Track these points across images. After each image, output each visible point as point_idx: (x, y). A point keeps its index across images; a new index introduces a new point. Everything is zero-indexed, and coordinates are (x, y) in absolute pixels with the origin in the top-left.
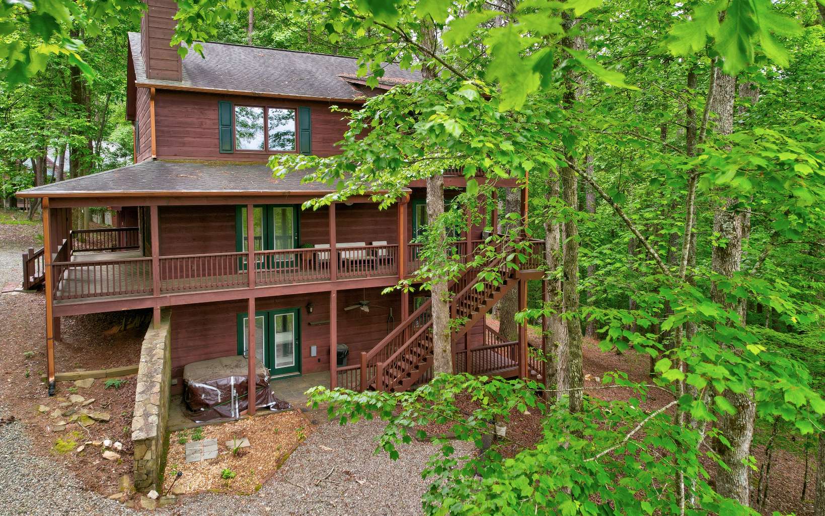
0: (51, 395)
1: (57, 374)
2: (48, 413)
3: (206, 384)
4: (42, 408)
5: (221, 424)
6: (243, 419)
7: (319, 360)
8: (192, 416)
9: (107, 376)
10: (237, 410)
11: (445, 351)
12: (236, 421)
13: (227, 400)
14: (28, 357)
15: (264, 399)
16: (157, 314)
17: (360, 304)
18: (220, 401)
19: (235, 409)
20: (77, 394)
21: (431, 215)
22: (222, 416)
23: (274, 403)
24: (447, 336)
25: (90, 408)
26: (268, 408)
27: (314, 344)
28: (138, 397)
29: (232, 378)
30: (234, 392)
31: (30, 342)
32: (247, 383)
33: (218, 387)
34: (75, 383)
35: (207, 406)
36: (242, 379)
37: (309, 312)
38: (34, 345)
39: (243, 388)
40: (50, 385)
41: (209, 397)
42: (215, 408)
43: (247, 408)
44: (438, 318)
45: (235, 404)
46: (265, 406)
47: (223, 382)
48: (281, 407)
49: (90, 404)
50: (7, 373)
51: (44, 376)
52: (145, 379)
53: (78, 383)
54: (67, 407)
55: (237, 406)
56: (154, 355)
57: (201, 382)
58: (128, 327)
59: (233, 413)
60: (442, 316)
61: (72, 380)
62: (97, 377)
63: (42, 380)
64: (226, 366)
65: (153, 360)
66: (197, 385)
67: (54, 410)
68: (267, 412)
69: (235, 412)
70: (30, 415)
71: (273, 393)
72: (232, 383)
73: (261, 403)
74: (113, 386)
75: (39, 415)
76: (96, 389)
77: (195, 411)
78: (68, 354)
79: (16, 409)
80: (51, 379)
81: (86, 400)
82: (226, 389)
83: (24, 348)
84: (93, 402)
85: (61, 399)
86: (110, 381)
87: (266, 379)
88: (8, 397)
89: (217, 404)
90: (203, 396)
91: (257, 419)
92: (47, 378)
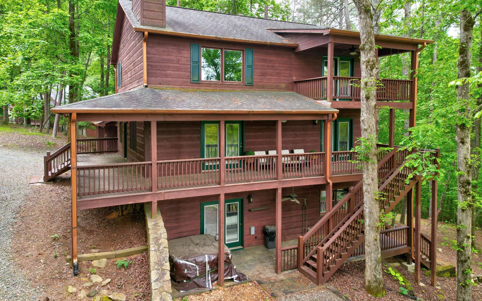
0: (76, 275)
1: (79, 256)
2: (76, 294)
3: (187, 261)
4: (71, 289)
5: (200, 294)
6: (215, 290)
7: (256, 237)
8: (176, 286)
9: (117, 256)
10: (210, 282)
11: (376, 240)
12: (211, 291)
13: (203, 273)
14: (55, 239)
15: (229, 272)
16: (155, 206)
17: (290, 197)
18: (198, 275)
19: (209, 281)
20: (95, 274)
21: (366, 130)
22: (199, 286)
23: (237, 276)
24: (378, 228)
25: (108, 289)
26: (232, 280)
27: (253, 226)
28: (154, 286)
29: (206, 255)
30: (208, 268)
31: (54, 226)
32: (218, 260)
33: (197, 263)
34: (93, 263)
35: (189, 279)
36: (213, 258)
37: (249, 201)
38: (58, 228)
39: (215, 264)
40: (74, 267)
41: (190, 272)
42: (194, 280)
43: (217, 279)
44: (370, 213)
45: (208, 276)
46: (230, 278)
47: (199, 259)
48: (242, 278)
49: (107, 284)
50: (40, 254)
51: (69, 257)
52: (156, 267)
53: (95, 263)
54: (90, 287)
55: (210, 279)
56: (161, 244)
57: (183, 258)
58: (125, 213)
59: (207, 284)
60: (374, 211)
61: (91, 260)
62: (108, 258)
63: (68, 261)
64: (197, 244)
65: (160, 248)
66: (182, 262)
67: (80, 290)
68: (231, 283)
69: (209, 284)
70: (62, 296)
71: (235, 267)
72: (207, 260)
73: (226, 276)
74: (123, 266)
75: (69, 295)
76: (109, 269)
77: (178, 282)
78: (84, 235)
79: (49, 290)
80: (75, 261)
81: (104, 280)
82: (202, 265)
83: (50, 230)
84: (109, 283)
85: (84, 279)
86: (120, 261)
87: (230, 256)
88: (42, 277)
89: (196, 277)
90: (186, 271)
91: (226, 289)
92: (71, 260)
